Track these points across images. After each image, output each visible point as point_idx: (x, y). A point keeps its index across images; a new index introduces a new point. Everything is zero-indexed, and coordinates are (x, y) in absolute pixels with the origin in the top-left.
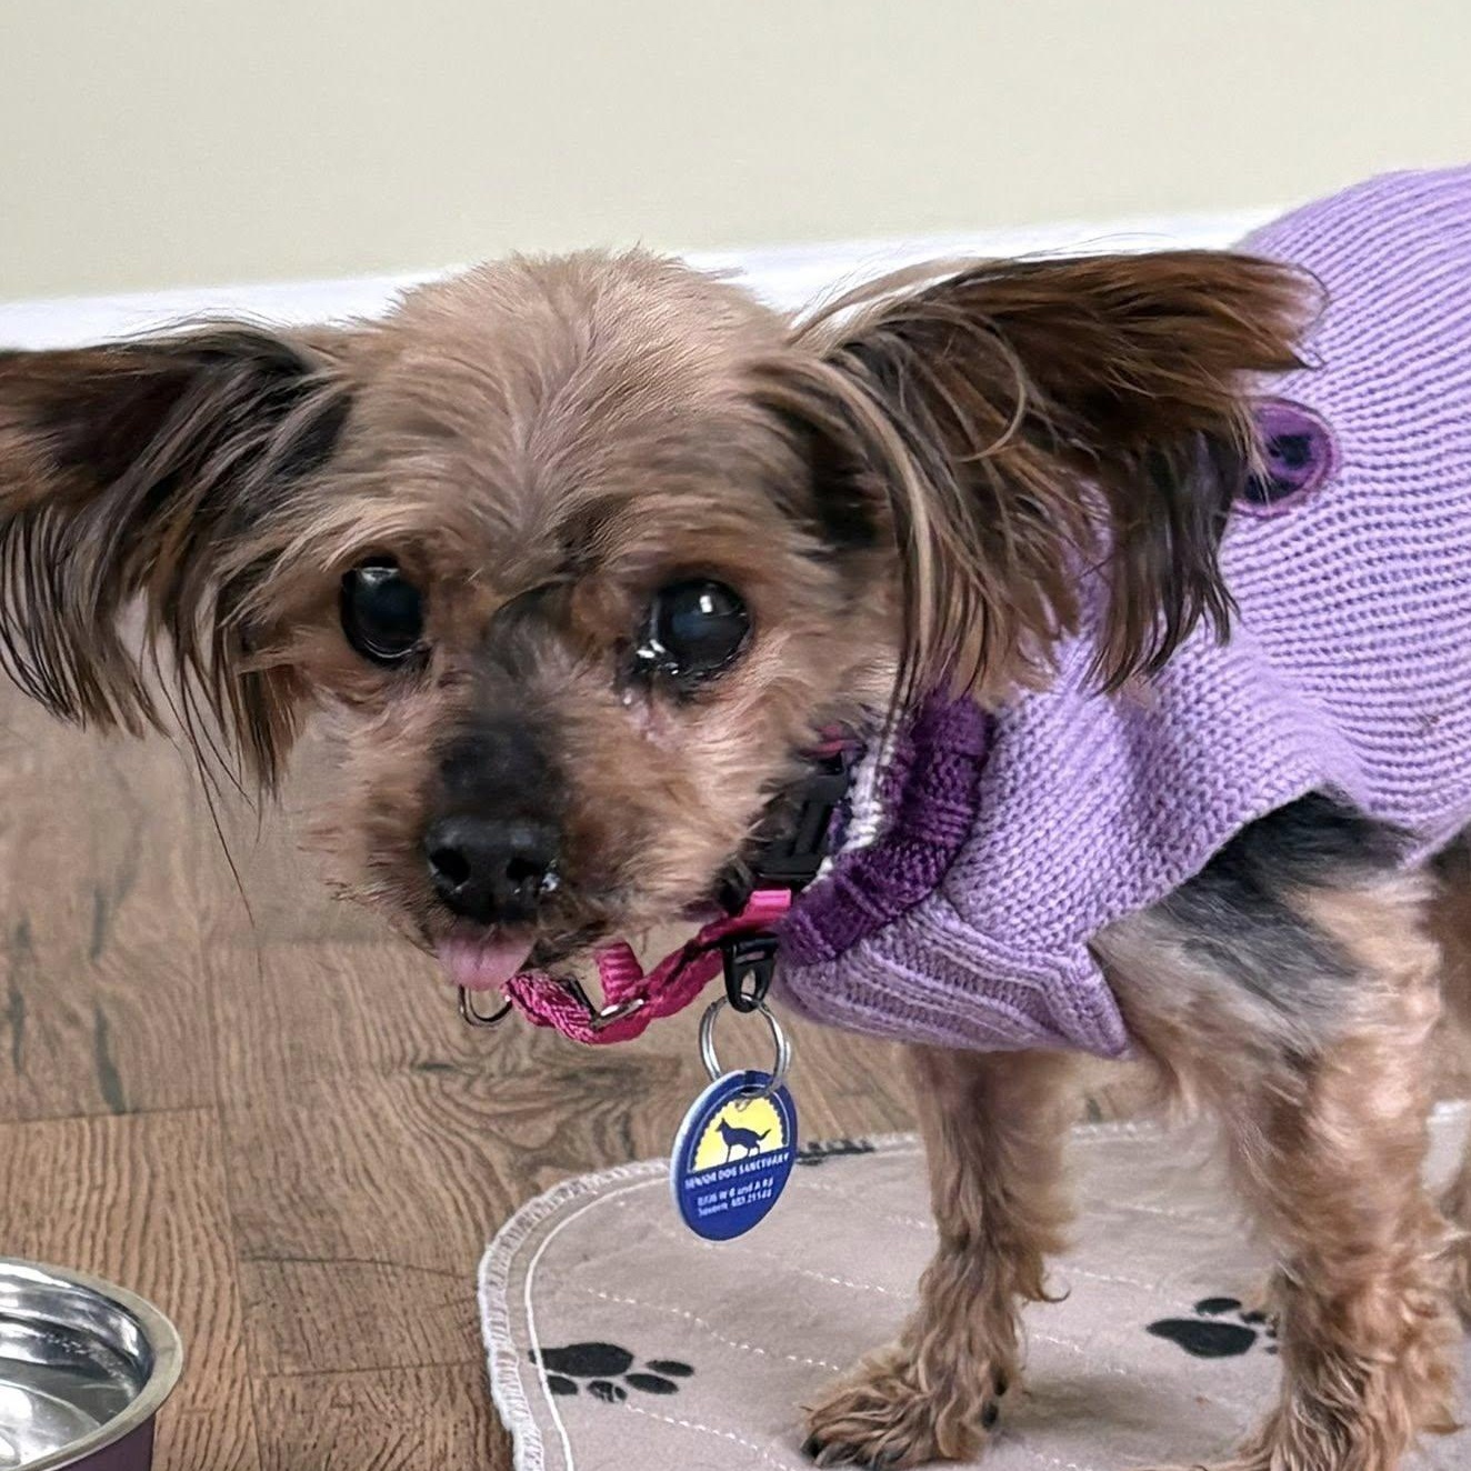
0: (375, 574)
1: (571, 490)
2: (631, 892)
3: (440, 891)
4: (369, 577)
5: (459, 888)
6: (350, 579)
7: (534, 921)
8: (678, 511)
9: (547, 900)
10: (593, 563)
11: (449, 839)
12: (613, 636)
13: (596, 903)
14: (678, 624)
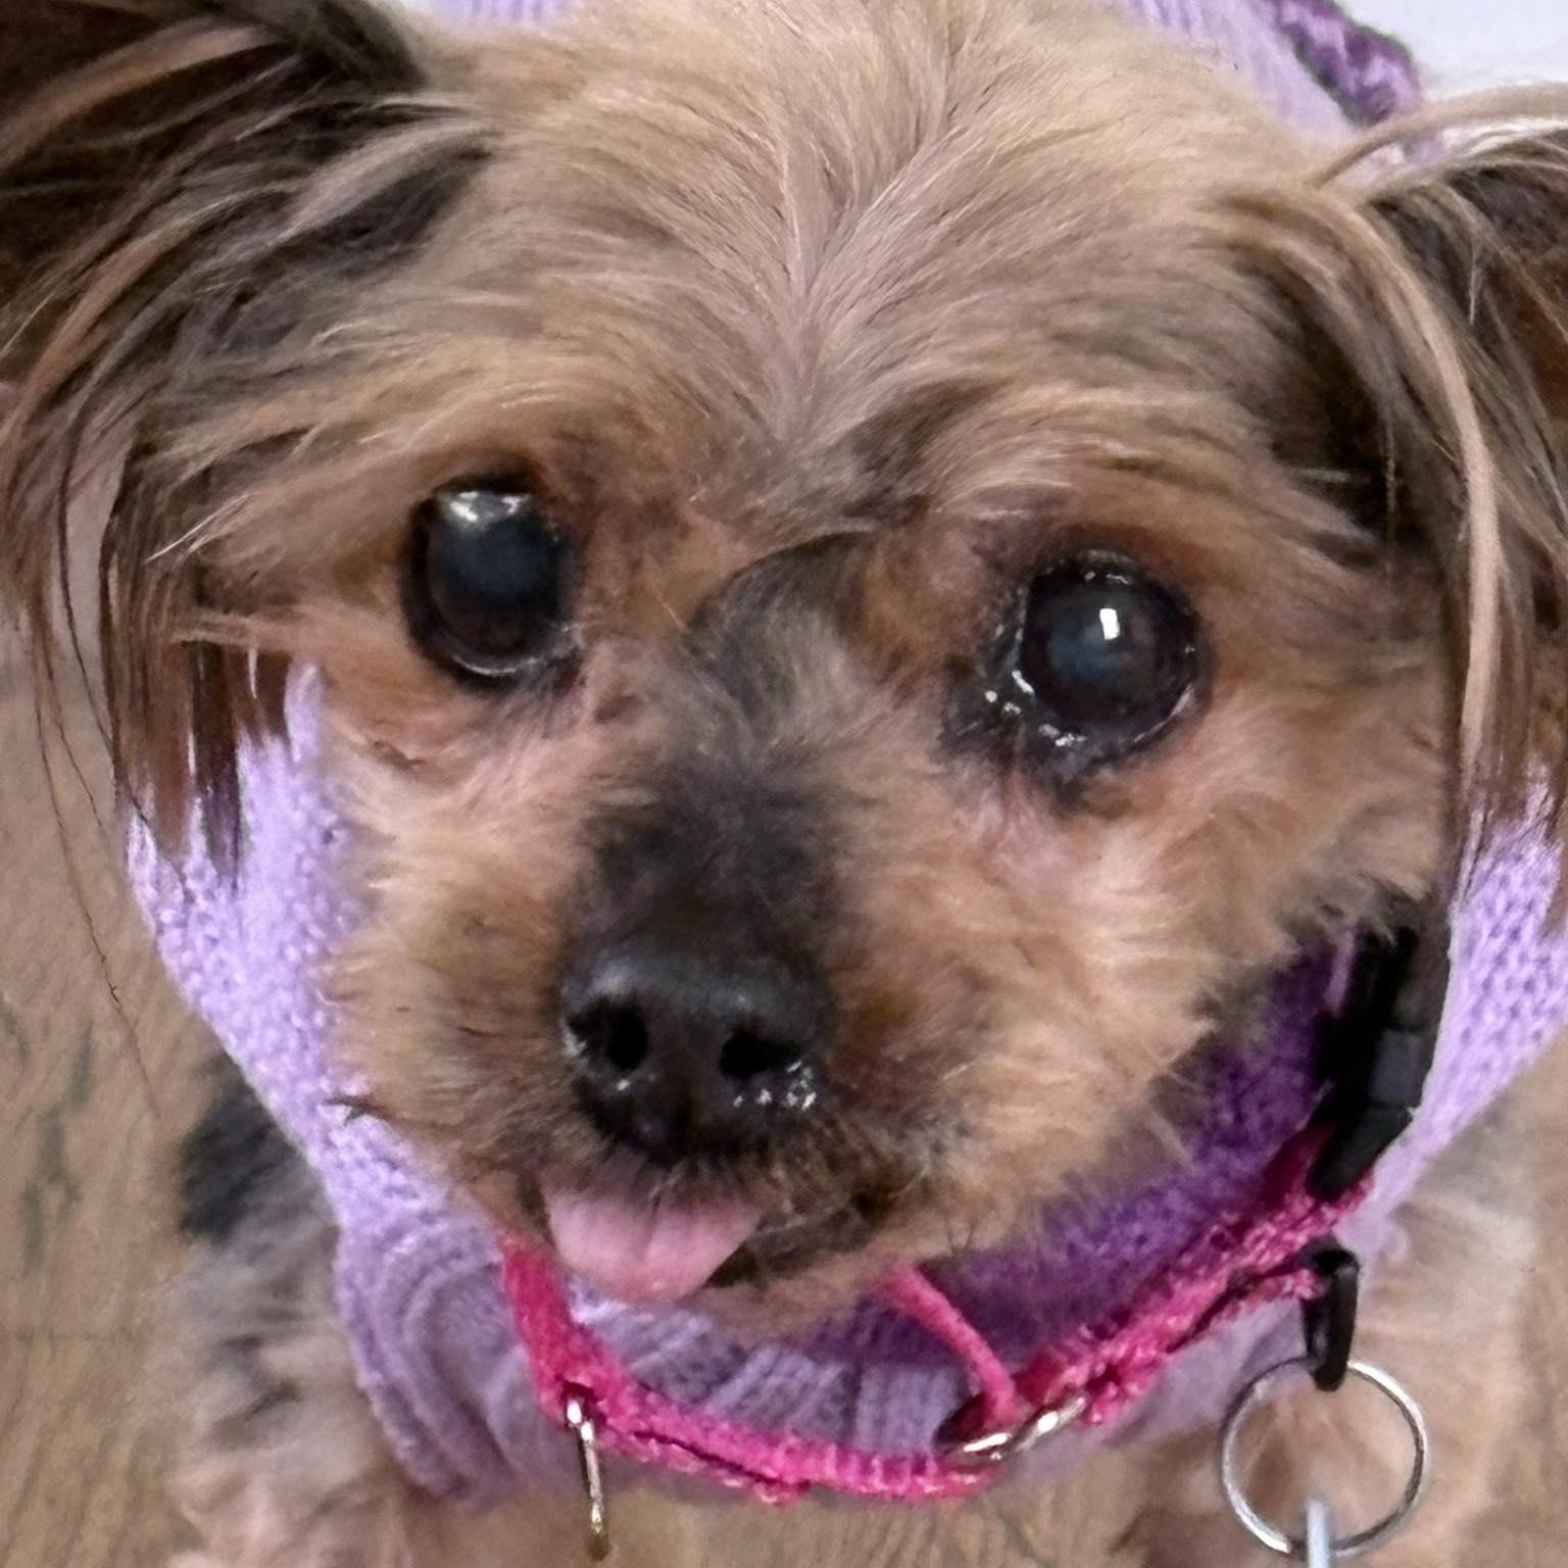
0: (476, 507)
1: (890, 366)
2: (951, 1134)
3: (582, 1088)
4: (464, 510)
5: (623, 1085)
6: (427, 515)
7: (764, 1162)
8: (1091, 419)
9: (795, 1124)
10: (918, 506)
11: (613, 981)
12: (942, 652)
13: (885, 1142)
14: (1060, 651)
